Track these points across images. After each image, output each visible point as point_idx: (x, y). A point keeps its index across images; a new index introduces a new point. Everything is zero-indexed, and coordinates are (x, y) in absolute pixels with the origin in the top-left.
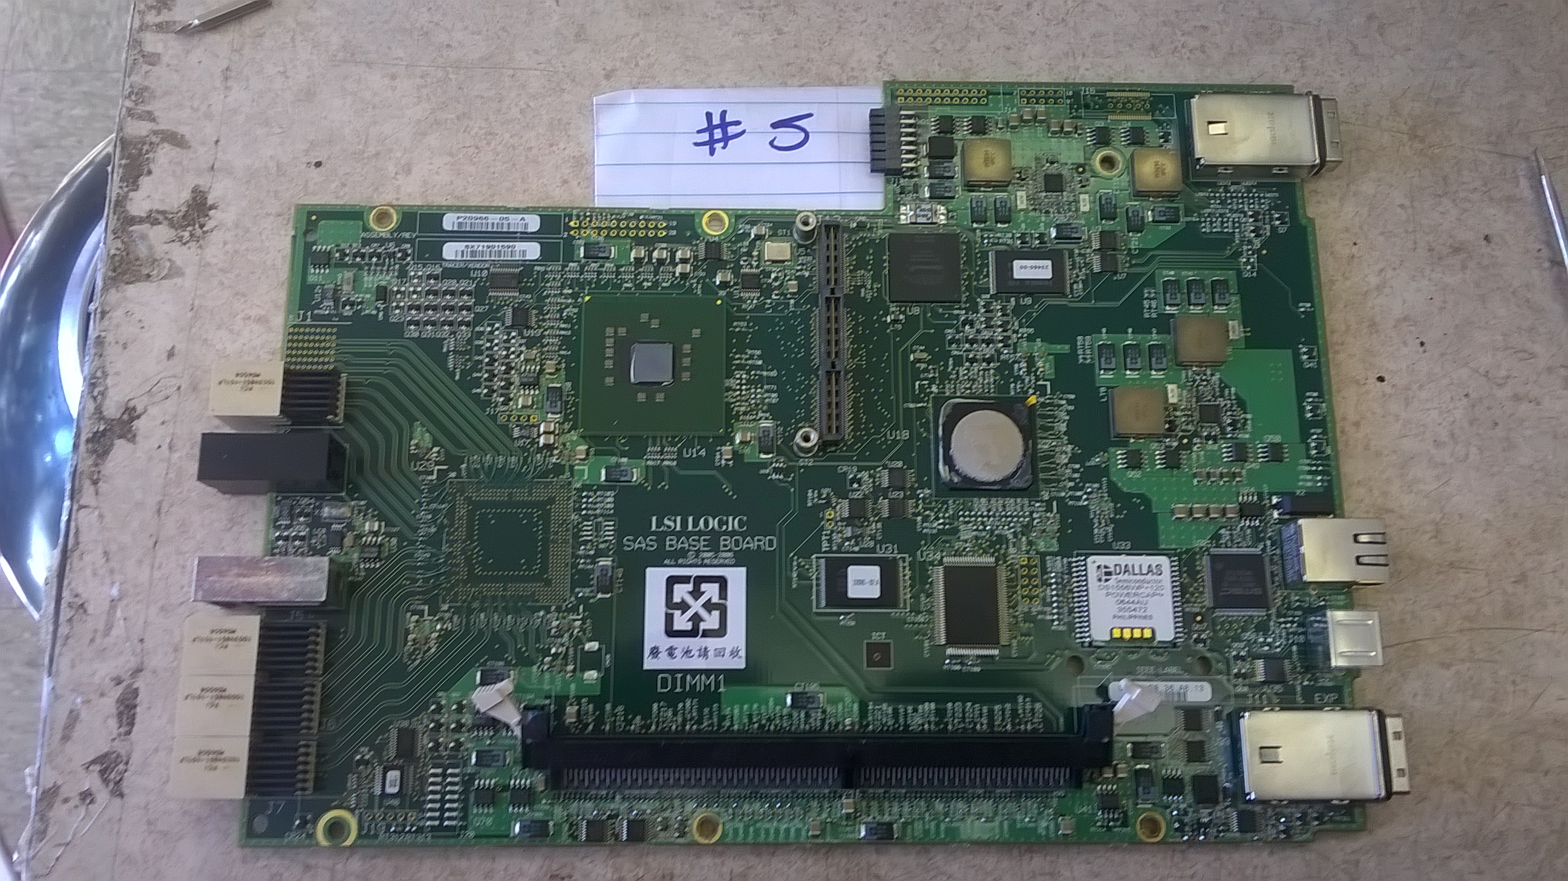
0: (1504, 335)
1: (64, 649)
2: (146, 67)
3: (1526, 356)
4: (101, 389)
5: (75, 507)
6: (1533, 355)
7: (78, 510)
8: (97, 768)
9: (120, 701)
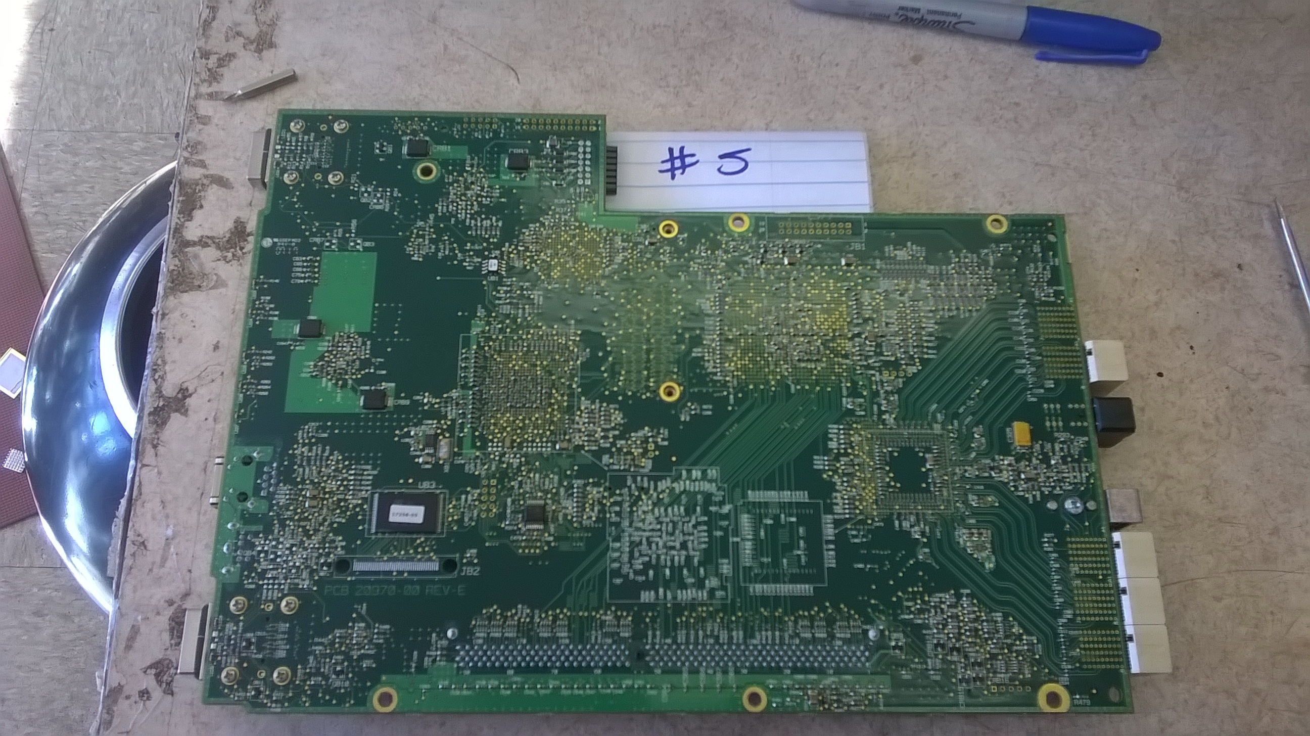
0: (1255, 341)
1: (128, 578)
2: (201, 126)
3: (1273, 357)
4: (160, 373)
5: (139, 465)
6: (1278, 357)
7: (141, 468)
8: (153, 671)
9: (172, 619)
